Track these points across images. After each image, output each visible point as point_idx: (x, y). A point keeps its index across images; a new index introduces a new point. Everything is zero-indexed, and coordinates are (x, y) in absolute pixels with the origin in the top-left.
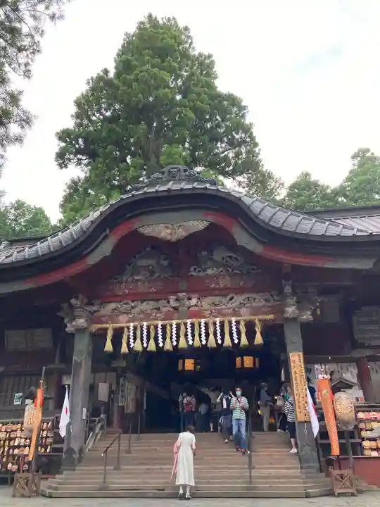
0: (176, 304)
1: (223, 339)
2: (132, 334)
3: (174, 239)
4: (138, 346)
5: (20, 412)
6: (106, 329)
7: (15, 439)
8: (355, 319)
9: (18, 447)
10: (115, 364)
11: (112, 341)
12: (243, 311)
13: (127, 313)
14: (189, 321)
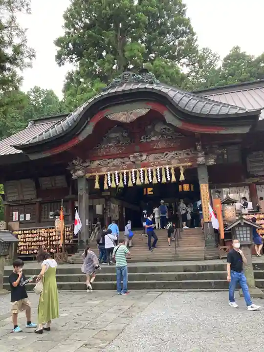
0: (134, 160)
1: (161, 179)
2: (109, 178)
3: (128, 121)
4: (113, 185)
5: (53, 223)
6: (95, 176)
7: (52, 236)
8: (248, 160)
9: (55, 240)
10: (104, 194)
11: (99, 183)
12: (173, 161)
13: (106, 166)
14: (141, 169)
